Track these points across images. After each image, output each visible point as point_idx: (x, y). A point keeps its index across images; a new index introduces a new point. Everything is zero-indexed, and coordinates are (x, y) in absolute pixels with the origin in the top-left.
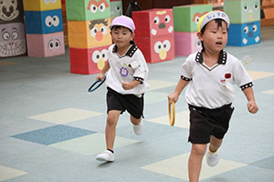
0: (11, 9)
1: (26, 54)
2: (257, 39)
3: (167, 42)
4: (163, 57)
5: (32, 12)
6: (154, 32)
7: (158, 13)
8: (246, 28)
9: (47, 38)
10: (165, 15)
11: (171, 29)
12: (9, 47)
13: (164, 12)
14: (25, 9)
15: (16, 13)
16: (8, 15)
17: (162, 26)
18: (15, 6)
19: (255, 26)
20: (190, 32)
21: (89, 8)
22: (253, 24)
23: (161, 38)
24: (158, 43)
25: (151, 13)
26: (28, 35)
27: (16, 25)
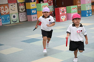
0: (23, 9)
1: (27, 21)
2: (91, 15)
3: (65, 16)
4: (63, 20)
5: (29, 9)
6: (61, 13)
7: (62, 8)
8: (87, 12)
9: (32, 16)
10: (64, 9)
11: (66, 13)
12: (23, 19)
13: (64, 8)
14: (27, 8)
15: (24, 10)
16: (22, 10)
17: (63, 12)
18: (24, 8)
19: (90, 11)
20: (71, 13)
21: (42, 8)
22: (89, 10)
23: (63, 15)
24: (62, 16)
25: (60, 8)
26: (28, 16)
27: (25, 13)
